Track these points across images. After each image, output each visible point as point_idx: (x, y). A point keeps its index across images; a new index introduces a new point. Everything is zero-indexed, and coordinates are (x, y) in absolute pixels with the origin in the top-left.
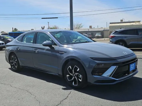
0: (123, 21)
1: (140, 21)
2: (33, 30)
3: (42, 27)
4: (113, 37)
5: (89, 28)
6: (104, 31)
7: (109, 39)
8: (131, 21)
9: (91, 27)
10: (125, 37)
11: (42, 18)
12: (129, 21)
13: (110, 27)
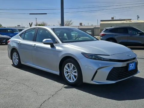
0: (114, 19)
1: (131, 20)
2: (20, 26)
3: (30, 23)
4: (103, 35)
5: (79, 25)
6: (95, 29)
7: (100, 37)
8: (122, 19)
9: (81, 24)
10: (116, 35)
11: (30, 14)
12: (120, 19)
13: (101, 24)
